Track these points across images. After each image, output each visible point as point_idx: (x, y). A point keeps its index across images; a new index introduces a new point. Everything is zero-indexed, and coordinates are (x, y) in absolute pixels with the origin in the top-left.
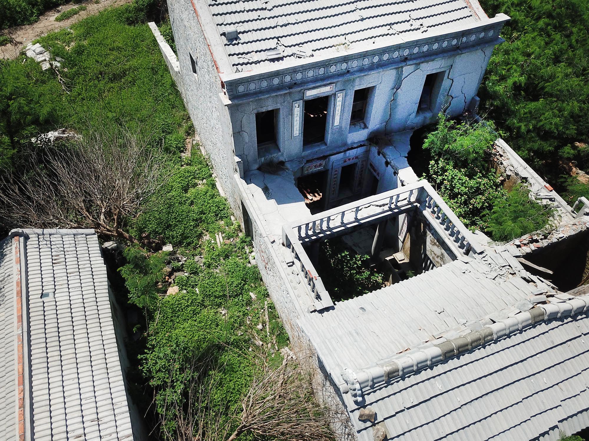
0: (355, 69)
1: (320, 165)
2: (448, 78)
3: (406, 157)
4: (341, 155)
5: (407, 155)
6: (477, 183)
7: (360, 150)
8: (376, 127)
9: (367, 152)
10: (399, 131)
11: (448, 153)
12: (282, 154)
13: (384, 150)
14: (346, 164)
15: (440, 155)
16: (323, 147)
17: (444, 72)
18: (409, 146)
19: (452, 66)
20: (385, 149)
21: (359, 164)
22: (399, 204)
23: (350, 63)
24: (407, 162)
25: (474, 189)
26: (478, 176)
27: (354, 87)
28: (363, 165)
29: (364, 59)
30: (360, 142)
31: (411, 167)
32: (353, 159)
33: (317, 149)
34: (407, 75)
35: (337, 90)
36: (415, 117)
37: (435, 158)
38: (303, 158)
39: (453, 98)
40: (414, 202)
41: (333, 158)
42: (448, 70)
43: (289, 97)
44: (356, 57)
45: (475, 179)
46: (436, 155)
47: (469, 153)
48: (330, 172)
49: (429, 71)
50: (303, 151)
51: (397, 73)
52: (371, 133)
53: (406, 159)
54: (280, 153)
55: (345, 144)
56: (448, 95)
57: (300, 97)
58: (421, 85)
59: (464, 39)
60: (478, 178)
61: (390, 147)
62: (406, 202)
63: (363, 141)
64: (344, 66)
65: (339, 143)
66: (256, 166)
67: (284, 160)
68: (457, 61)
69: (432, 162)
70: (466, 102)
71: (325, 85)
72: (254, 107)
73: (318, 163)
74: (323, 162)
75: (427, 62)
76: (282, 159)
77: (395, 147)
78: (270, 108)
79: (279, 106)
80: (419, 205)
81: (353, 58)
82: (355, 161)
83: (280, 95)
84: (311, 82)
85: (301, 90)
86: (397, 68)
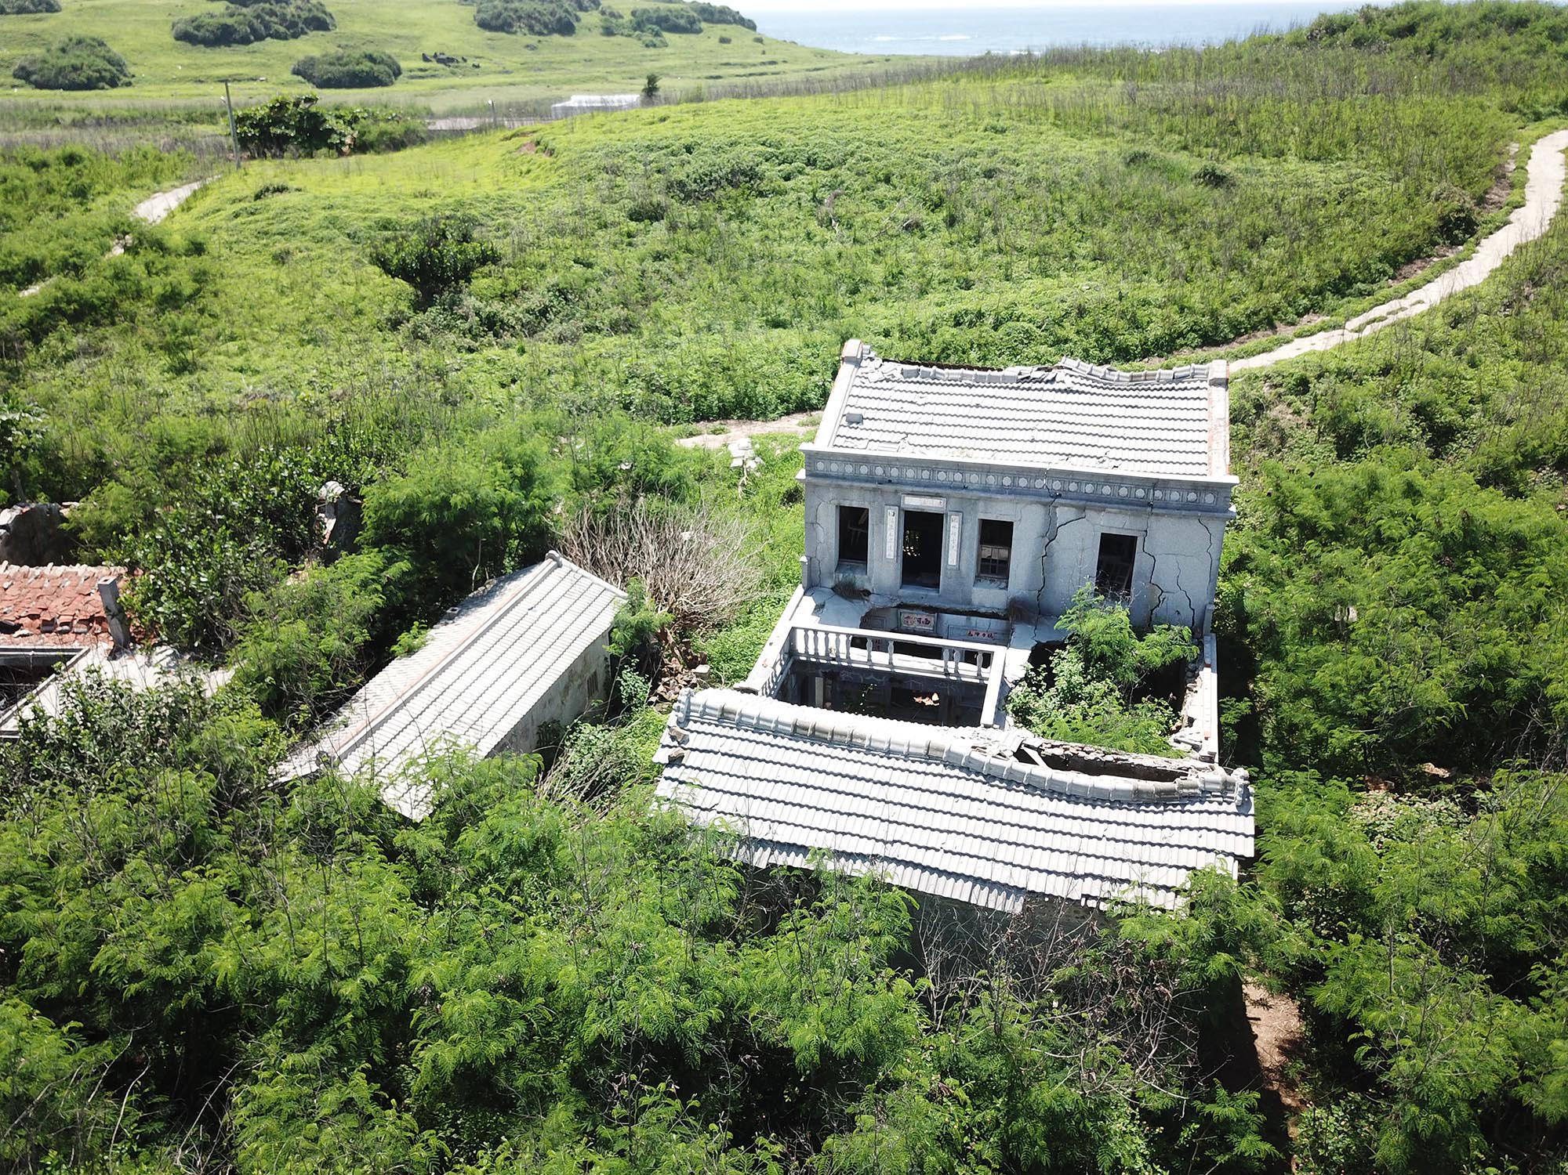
0: (976, 486)
1: (927, 622)
2: (1144, 551)
4: (962, 619)
7: (996, 625)
8: (1022, 593)
12: (869, 580)
16: (933, 593)
19: (1145, 531)
23: (967, 476)
27: (977, 513)
29: (987, 476)
30: (992, 609)
32: (984, 635)
33: (923, 593)
34: (1064, 521)
35: (948, 508)
38: (898, 597)
39: (1162, 591)
41: (947, 617)
42: (1142, 537)
43: (881, 496)
44: (976, 469)
49: (1105, 529)
50: (901, 586)
51: (1047, 513)
52: (1012, 601)
54: (866, 578)
55: (969, 603)
56: (1150, 583)
57: (897, 502)
58: (1093, 546)
59: (1158, 494)
63: (999, 609)
64: (958, 477)
65: (959, 596)
66: (831, 584)
67: (871, 590)
68: (1153, 526)
70: (1193, 609)
71: (931, 496)
72: (834, 496)
73: (924, 616)
74: (933, 619)
75: (1097, 511)
76: (868, 587)
78: (855, 505)
79: (866, 505)
81: (972, 469)
83: (867, 489)
84: (911, 485)
85: (896, 492)
86: (1045, 505)
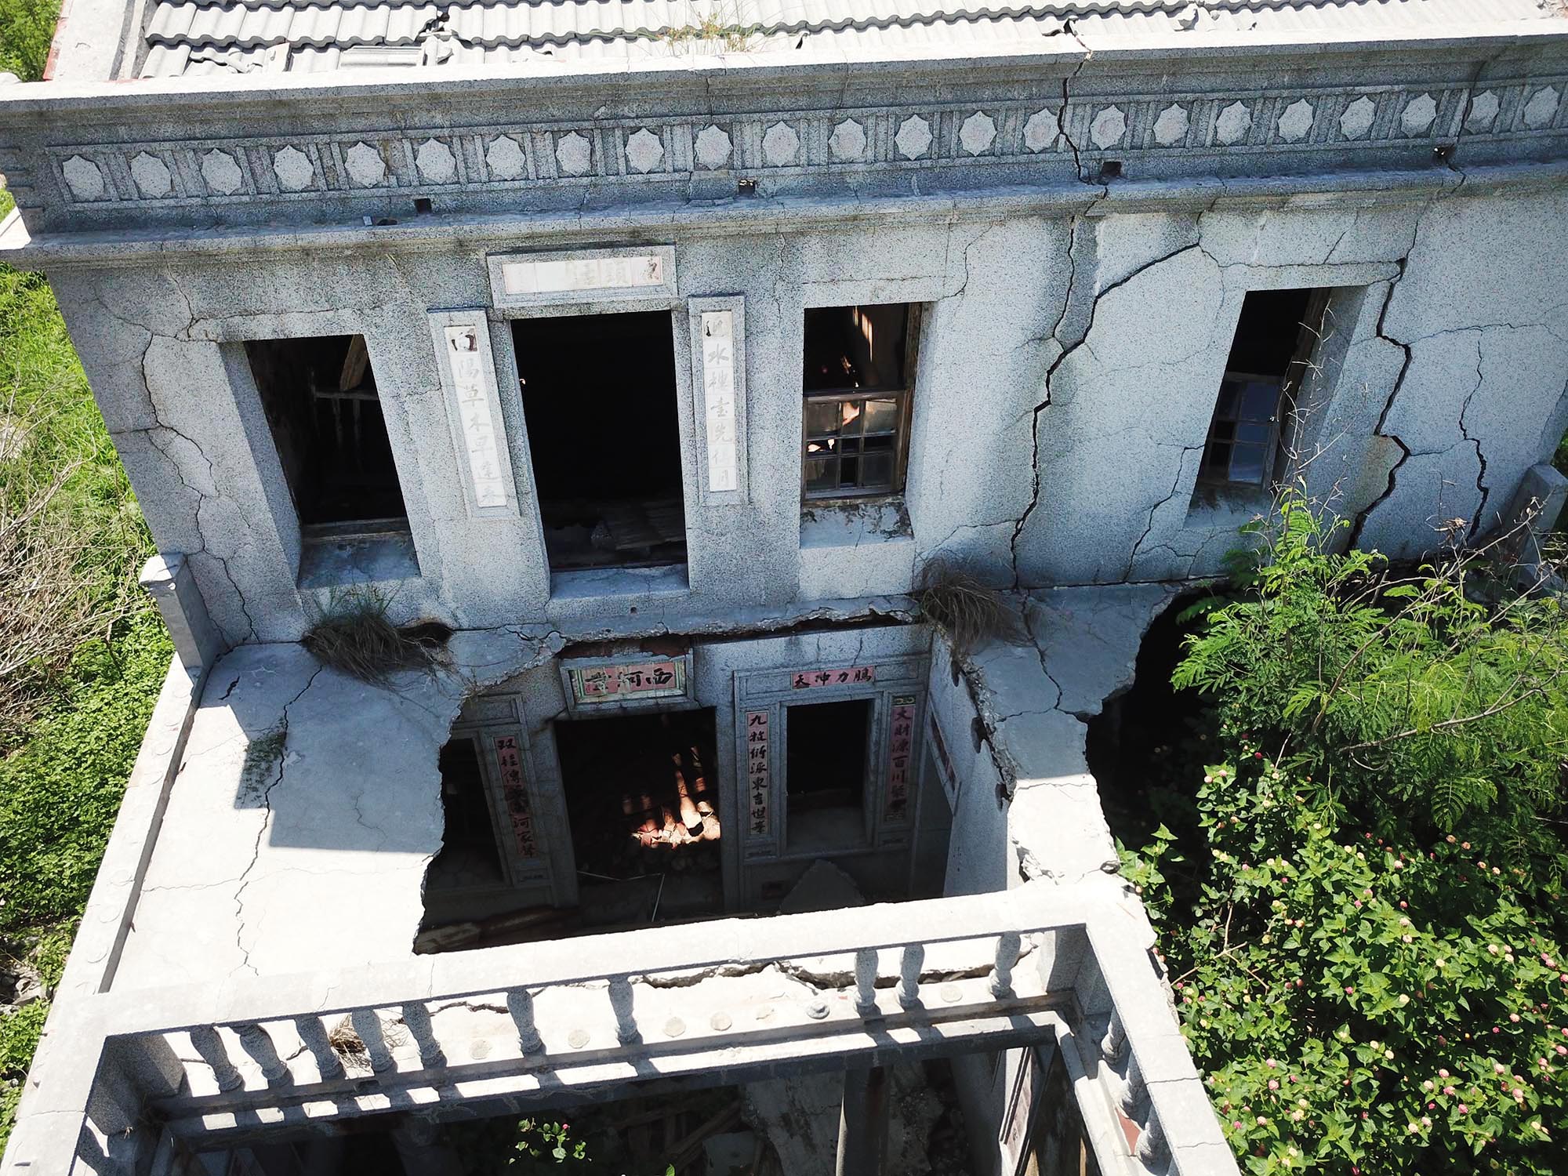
0: (790, 177)
1: (662, 678)
2: (1379, 333)
3: (1082, 717)
4: (773, 649)
5: (1096, 709)
6: (1486, 968)
7: (877, 642)
8: (956, 538)
9: (919, 658)
10: (1095, 582)
11: (1320, 741)
12: (434, 589)
13: (976, 662)
14: (804, 697)
15: (1272, 739)
16: (667, 592)
17: (1353, 293)
18: (1132, 665)
19: (1402, 262)
20: (988, 654)
21: (881, 707)
22: (932, 996)
23: (749, 134)
24: (1080, 745)
25: (1459, 1009)
26: (1497, 919)
27: (795, 287)
28: (902, 714)
29: (833, 123)
30: (870, 599)
31: (1091, 780)
32: (844, 676)
33: (631, 596)
34: (1120, 272)
35: (691, 284)
36: (1186, 524)
37: (1240, 750)
38: (554, 624)
39: (1407, 453)
40: (1037, 1005)
41: (725, 654)
42: (1383, 287)
43: (398, 280)
44: (785, 102)
45: (1474, 935)
46: (1251, 734)
47: (1449, 764)
48: (723, 719)
49: (1264, 273)
50: (554, 590)
51: (1064, 250)
52: (930, 566)
53: (1083, 728)
54: (417, 582)
55: (793, 597)
56: (1377, 433)
57: (469, 293)
58: (1212, 344)
59: (1485, 106)
60: (1502, 932)
61: (1019, 651)
62: (980, 992)
63: (887, 598)
64: (713, 145)
65: (756, 584)
66: (295, 627)
67: (449, 622)
68: (1436, 240)
69: (1220, 774)
70: (1485, 491)
71: (609, 244)
72: (198, 303)
73: (649, 664)
74: (678, 666)
75: (1248, 210)
76: (431, 610)
77: (1042, 654)
78: (301, 326)
79: (346, 324)
80: (1062, 1029)
81: (767, 103)
82: (858, 691)
83: (331, 256)
84: (520, 209)
85: (462, 248)
86: (1057, 217)
